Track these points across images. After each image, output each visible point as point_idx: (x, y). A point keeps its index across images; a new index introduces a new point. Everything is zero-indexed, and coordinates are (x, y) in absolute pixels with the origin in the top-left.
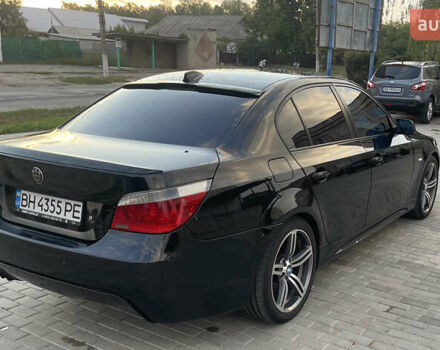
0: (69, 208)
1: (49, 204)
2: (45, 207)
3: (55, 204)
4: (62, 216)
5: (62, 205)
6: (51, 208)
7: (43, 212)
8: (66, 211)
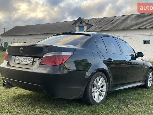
0: (29, 60)
1: (24, 59)
2: (23, 61)
3: (25, 59)
4: (27, 63)
5: (27, 59)
6: (24, 61)
7: (22, 62)
8: (28, 61)
